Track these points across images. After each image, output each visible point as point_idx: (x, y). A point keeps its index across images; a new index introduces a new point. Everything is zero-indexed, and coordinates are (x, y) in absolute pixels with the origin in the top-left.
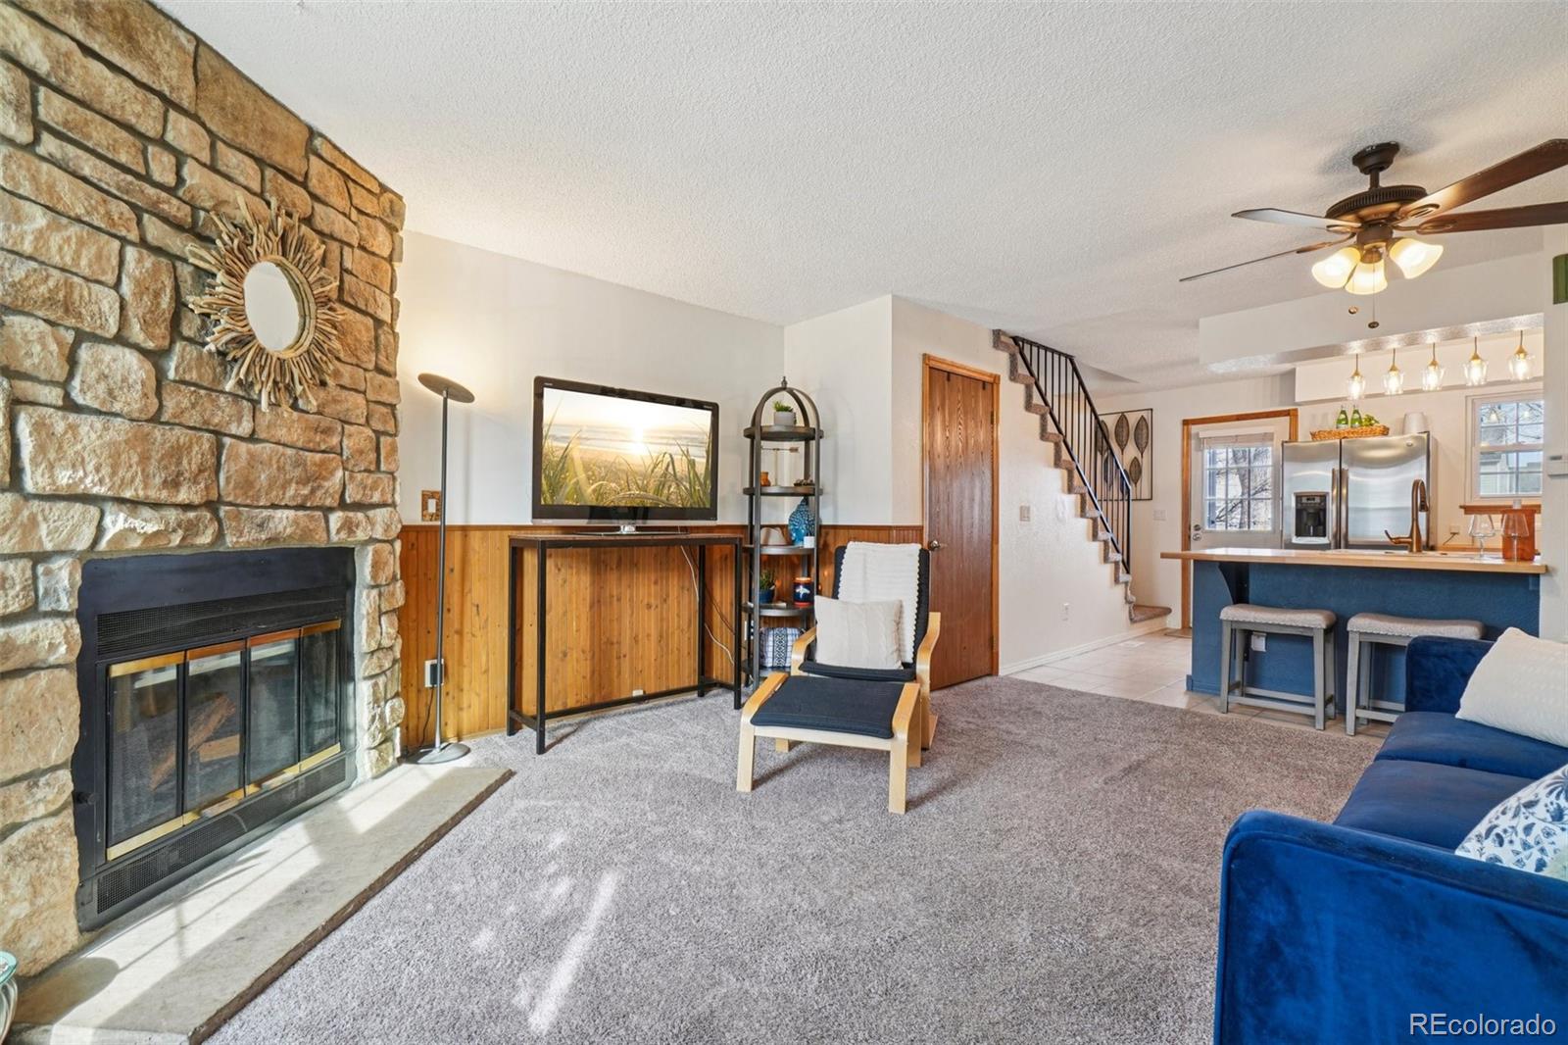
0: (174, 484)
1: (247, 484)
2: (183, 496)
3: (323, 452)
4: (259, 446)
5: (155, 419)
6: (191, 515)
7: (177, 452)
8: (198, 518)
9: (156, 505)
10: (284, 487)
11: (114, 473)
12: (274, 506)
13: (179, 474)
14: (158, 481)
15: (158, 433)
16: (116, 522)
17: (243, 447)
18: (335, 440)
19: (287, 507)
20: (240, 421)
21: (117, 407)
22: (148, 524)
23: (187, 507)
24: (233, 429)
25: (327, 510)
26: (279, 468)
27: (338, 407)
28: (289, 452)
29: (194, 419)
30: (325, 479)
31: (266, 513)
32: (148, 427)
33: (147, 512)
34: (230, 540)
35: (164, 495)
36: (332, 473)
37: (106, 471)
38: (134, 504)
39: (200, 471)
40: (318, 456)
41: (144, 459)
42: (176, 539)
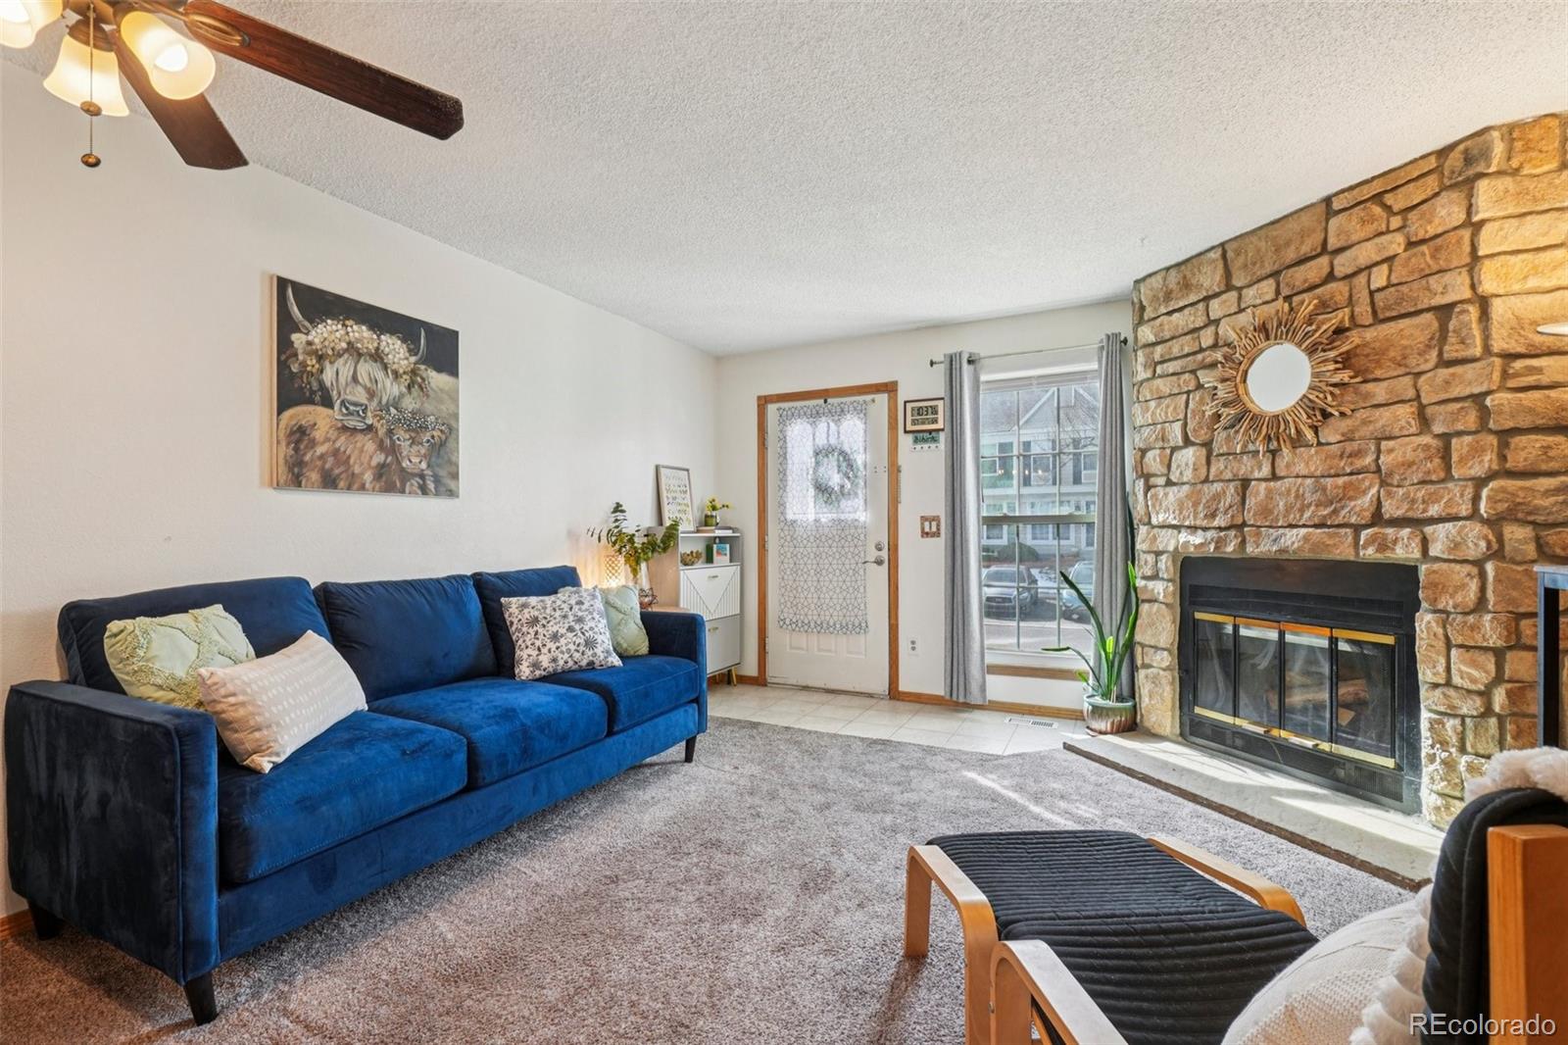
0: (1213, 515)
1: (1265, 511)
2: (1216, 523)
3: (1351, 474)
4: (1279, 483)
5: (1206, 480)
6: (1222, 534)
7: (1217, 497)
8: (1226, 536)
9: (1205, 529)
10: (1302, 511)
11: (1181, 513)
12: (1291, 526)
13: (1217, 509)
14: (1202, 515)
15: (1205, 487)
16: (1184, 537)
17: (1264, 485)
18: (1369, 460)
19: (1304, 526)
20: (1260, 468)
21: (1185, 479)
22: (1197, 539)
23: (1220, 529)
24: (1256, 475)
25: (1357, 529)
26: (1297, 496)
27: (1371, 428)
28: (1309, 481)
29: (1228, 475)
30: (1351, 499)
31: (1281, 531)
32: (1199, 486)
33: (1200, 532)
34: (1251, 550)
35: (1205, 523)
36: (1364, 492)
37: (1177, 512)
38: (1193, 529)
39: (1230, 507)
40: (1340, 481)
41: (1196, 504)
42: (1212, 547)
